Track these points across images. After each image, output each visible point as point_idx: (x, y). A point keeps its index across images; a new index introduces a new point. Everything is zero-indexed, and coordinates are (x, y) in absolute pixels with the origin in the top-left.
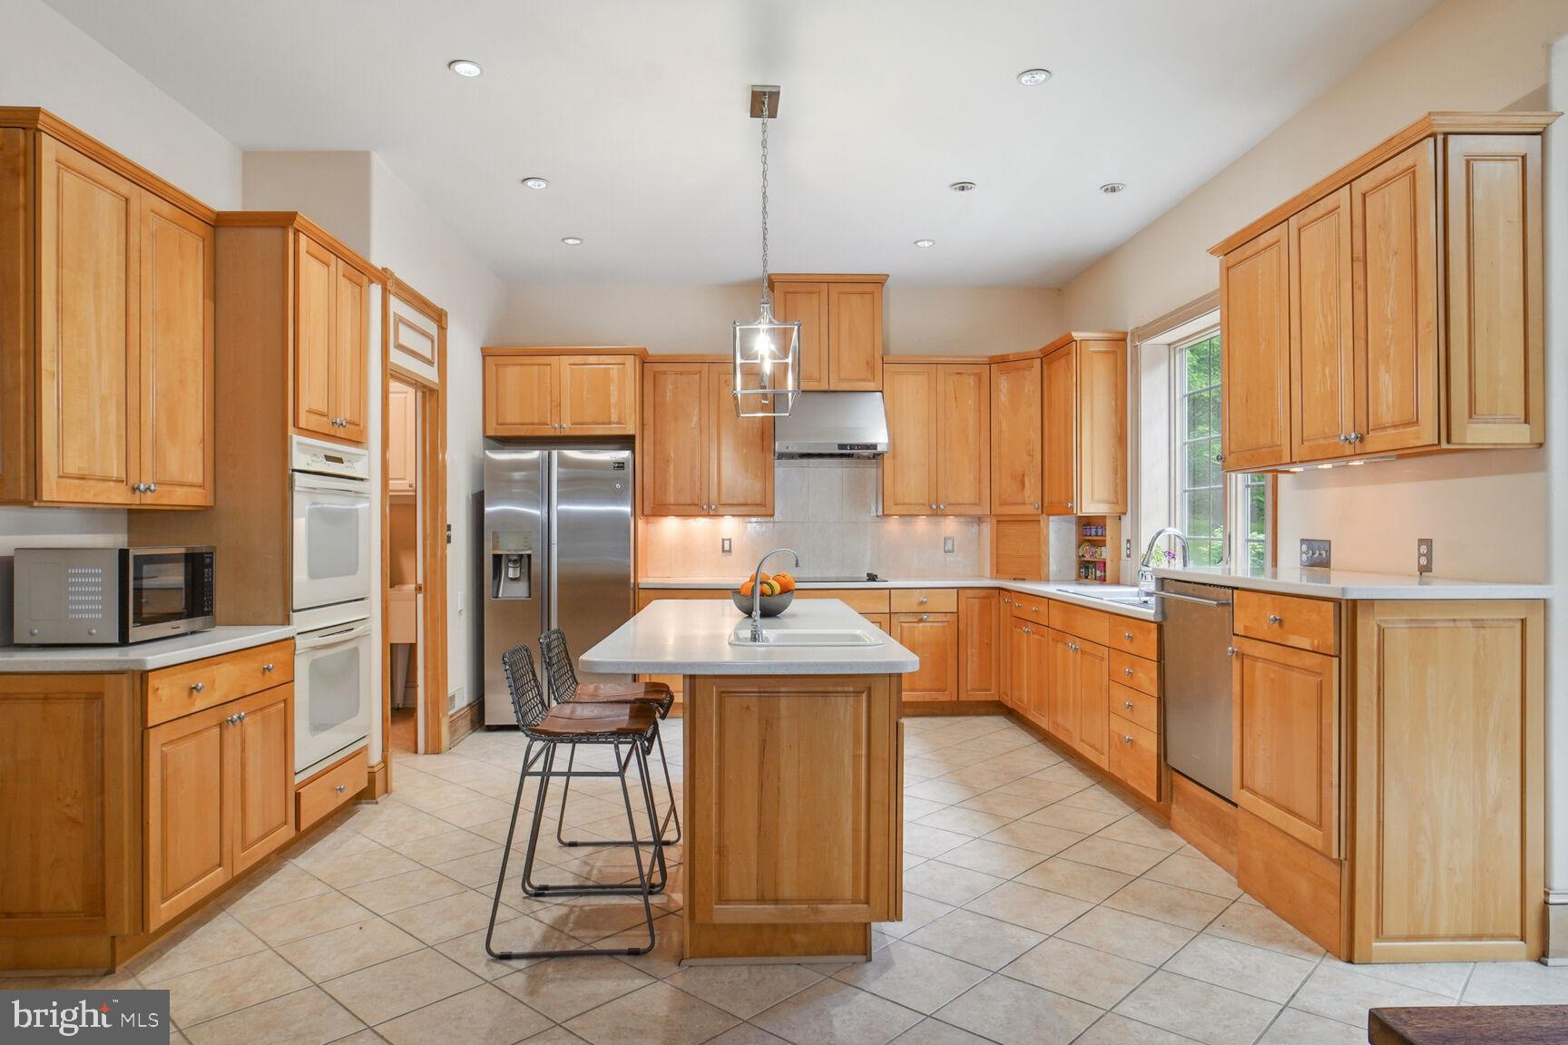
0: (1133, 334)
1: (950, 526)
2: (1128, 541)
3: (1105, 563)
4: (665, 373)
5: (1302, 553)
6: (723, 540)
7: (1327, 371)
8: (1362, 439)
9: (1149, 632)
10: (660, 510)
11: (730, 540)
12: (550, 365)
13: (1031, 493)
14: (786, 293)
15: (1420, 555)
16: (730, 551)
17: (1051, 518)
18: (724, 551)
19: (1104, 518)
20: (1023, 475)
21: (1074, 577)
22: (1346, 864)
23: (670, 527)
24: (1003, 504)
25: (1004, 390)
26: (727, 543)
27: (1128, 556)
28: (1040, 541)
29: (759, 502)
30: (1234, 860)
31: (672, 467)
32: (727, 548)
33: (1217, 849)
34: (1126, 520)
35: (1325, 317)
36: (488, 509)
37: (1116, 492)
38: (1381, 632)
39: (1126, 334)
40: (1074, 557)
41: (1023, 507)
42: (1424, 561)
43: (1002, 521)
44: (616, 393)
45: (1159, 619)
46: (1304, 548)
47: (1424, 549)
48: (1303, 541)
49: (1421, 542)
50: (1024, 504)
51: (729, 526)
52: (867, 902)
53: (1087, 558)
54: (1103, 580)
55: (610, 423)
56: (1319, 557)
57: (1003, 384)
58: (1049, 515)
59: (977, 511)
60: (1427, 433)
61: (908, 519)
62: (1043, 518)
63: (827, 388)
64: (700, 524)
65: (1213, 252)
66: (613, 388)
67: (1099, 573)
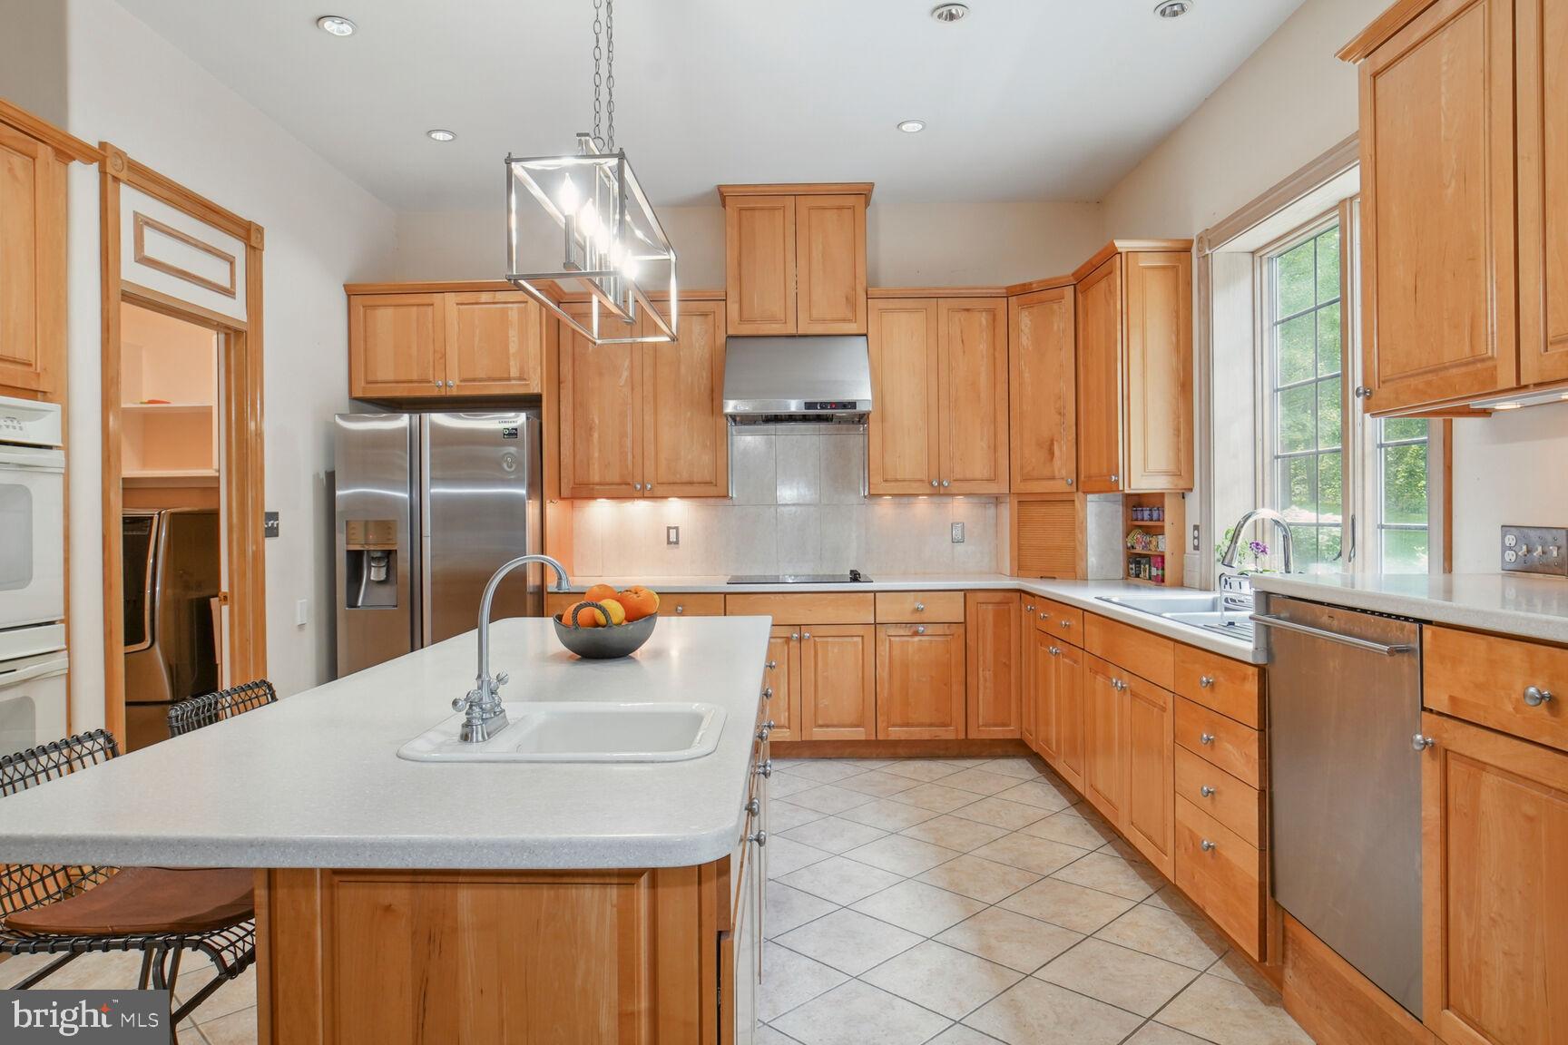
0: (1200, 239)
1: (959, 508)
2: (1196, 528)
3: (1163, 557)
6: (669, 528)
9: (1244, 678)
10: (583, 492)
11: (677, 528)
12: (432, 305)
13: (1063, 464)
14: (741, 209)
16: (677, 543)
17: (1090, 497)
18: (669, 542)
19: (1162, 495)
20: (1052, 441)
21: (1120, 573)
23: (601, 513)
24: (1025, 479)
25: (1027, 330)
26: (673, 533)
27: (1196, 548)
28: (1074, 529)
29: (708, 479)
31: (596, 435)
32: (673, 538)
34: (1193, 500)
36: (339, 493)
37: (1178, 461)
39: (1191, 242)
40: (1120, 547)
41: (1051, 482)
43: (1024, 501)
44: (515, 339)
45: (1261, 660)
46: (1512, 539)
48: (1510, 528)
50: (1053, 478)
51: (677, 510)
53: (1139, 550)
54: (1160, 581)
55: (509, 379)
57: (1025, 321)
58: (1086, 493)
59: (993, 489)
61: (905, 500)
62: (1078, 497)
63: (794, 332)
64: (639, 509)
65: (1348, 54)
66: (513, 335)
67: (1154, 572)
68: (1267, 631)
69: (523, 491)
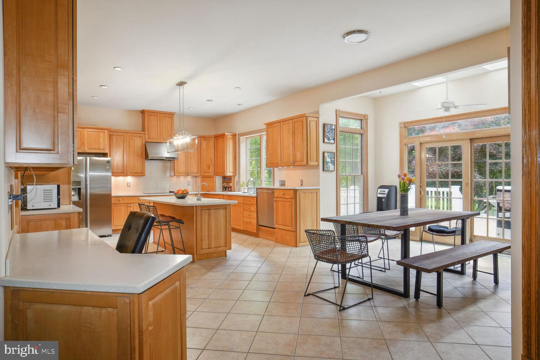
0: (238, 134)
1: (189, 178)
2: (237, 182)
3: (231, 187)
4: (113, 135)
5: (280, 183)
6: (128, 183)
7: (288, 151)
8: (294, 163)
9: (254, 199)
11: (130, 183)
12: (81, 131)
13: (212, 169)
14: (148, 115)
15: (301, 183)
16: (130, 186)
17: (217, 176)
18: (128, 186)
19: (231, 176)
20: (210, 166)
21: (222, 190)
22: (296, 232)
24: (204, 173)
25: (204, 144)
27: (237, 185)
28: (214, 182)
29: (141, 172)
30: (274, 239)
31: (115, 162)
32: (129, 185)
33: (270, 238)
34: (237, 177)
35: (288, 141)
37: (234, 171)
38: (300, 194)
39: (236, 134)
40: (222, 186)
41: (210, 174)
42: (302, 184)
43: (204, 177)
45: (257, 196)
46: (280, 182)
47: (302, 182)
48: (280, 181)
49: (301, 180)
50: (210, 173)
51: (129, 179)
52: (226, 247)
53: (226, 186)
54: (231, 191)
55: (100, 149)
56: (283, 183)
57: (204, 143)
58: (216, 176)
59: (197, 175)
60: (305, 163)
61: (178, 177)
62: (215, 176)
63: (159, 142)
64: (121, 178)
65: (264, 124)
66: (101, 139)
67: (230, 189)
68: (257, 192)
69: (111, 174)
